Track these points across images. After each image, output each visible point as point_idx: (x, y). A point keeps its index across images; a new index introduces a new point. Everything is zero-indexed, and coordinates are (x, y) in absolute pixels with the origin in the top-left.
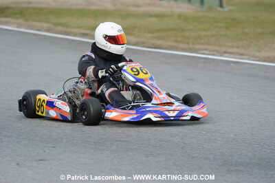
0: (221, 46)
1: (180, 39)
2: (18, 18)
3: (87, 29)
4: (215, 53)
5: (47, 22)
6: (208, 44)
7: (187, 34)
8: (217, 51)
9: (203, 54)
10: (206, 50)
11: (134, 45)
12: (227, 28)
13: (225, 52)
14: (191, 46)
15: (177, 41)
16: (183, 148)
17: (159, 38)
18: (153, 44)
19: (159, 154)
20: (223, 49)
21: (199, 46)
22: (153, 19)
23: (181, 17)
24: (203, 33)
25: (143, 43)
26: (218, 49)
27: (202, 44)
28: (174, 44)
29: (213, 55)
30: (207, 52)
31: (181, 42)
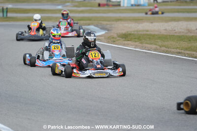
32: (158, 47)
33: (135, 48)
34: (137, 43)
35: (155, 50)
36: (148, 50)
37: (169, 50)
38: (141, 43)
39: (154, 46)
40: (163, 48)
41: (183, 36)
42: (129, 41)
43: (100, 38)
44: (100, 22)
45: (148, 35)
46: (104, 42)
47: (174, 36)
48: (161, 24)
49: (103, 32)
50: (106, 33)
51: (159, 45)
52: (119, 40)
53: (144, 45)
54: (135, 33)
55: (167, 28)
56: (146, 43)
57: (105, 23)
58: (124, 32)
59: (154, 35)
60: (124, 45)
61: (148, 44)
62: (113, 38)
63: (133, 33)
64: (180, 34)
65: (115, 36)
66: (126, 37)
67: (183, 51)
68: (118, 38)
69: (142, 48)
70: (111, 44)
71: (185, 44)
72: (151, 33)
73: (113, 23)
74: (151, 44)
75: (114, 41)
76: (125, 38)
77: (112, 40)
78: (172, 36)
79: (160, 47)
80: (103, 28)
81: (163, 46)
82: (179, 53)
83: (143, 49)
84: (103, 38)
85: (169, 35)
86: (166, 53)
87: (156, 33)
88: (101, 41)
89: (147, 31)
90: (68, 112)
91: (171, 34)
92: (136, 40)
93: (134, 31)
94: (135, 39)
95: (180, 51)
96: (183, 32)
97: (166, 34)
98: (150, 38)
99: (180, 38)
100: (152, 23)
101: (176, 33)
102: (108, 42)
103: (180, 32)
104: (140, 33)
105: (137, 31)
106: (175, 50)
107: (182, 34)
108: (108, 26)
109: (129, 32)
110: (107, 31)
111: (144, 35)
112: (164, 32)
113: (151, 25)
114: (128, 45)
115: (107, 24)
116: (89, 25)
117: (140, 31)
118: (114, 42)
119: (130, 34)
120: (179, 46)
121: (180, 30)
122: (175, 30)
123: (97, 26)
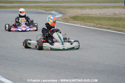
2: (81, 21)
3: (110, 26)
5: (94, 23)
32: (95, 25)
33: (81, 25)
34: (82, 22)
35: (93, 27)
36: (89, 26)
37: (102, 26)
38: (84, 22)
39: (92, 24)
40: (99, 25)
41: (111, 17)
42: (76, 21)
43: (59, 19)
44: (59, 9)
45: (89, 17)
46: (61, 22)
47: (105, 17)
48: (97, 10)
49: (60, 16)
50: (62, 16)
51: (96, 23)
52: (71, 20)
53: (86, 23)
54: (81, 16)
55: (101, 13)
56: (88, 22)
57: (61, 9)
58: (74, 15)
59: (92, 17)
60: (74, 23)
61: (89, 23)
62: (67, 19)
63: (79, 16)
64: (109, 17)
65: (68, 17)
66: (75, 18)
67: (111, 27)
68: (70, 19)
70: (66, 23)
71: (112, 23)
72: (91, 16)
73: (67, 9)
74: (91, 23)
75: (68, 21)
76: (75, 19)
77: (66, 20)
78: (104, 17)
79: (97, 25)
80: (60, 13)
81: (98, 24)
82: (108, 28)
83: (86, 26)
84: (60, 19)
85: (102, 17)
86: (100, 28)
87: (94, 16)
88: (59, 21)
89: (88, 14)
90: (38, 66)
92: (81, 20)
93: (80, 15)
94: (81, 19)
95: (109, 27)
96: (111, 15)
97: (100, 16)
98: (90, 19)
99: (109, 19)
100: (91, 9)
101: (106, 16)
102: (64, 22)
103: (109, 15)
105: (82, 15)
106: (106, 26)
107: (110, 16)
108: (64, 12)
109: (77, 15)
110: (63, 15)
111: (86, 17)
112: (99, 15)
113: (91, 11)
114: (76, 23)
115: (63, 10)
116: (51, 11)
117: (84, 15)
118: (67, 22)
119: (78, 17)
120: (108, 24)
121: (109, 14)
122: (106, 14)
123: (56, 11)
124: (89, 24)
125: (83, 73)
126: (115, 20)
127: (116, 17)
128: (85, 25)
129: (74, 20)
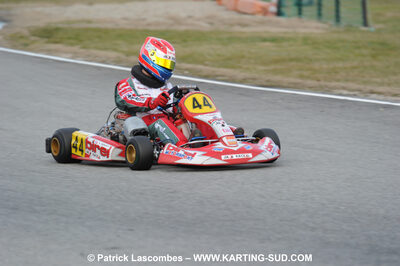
0: (365, 83)
1: (306, 73)
2: (72, 45)
4: (356, 93)
5: (115, 50)
6: (347, 81)
7: (316, 66)
8: (360, 90)
9: (340, 95)
10: (344, 88)
11: (241, 82)
12: (374, 56)
13: (372, 92)
14: (322, 83)
15: (301, 77)
16: (313, 229)
17: (275, 72)
18: (268, 81)
19: (279, 239)
20: (369, 88)
21: (333, 84)
22: (267, 44)
23: (307, 40)
24: (340, 65)
25: (254, 79)
26: (362, 87)
27: (338, 80)
28: (299, 81)
29: (355, 96)
30: (345, 92)
31: (308, 77)
32: (123, 56)
33: (72, 58)
34: (76, 48)
35: (117, 62)
36: (103, 62)
38: (84, 48)
39: (113, 54)
42: (56, 42)
45: (94, 30)
50: (4, 27)
51: (123, 52)
52: (33, 42)
53: (92, 51)
54: (66, 26)
56: (97, 48)
58: (41, 24)
59: (106, 31)
60: (49, 52)
61: (100, 49)
62: (22, 37)
63: (60, 26)
65: (26, 32)
66: (50, 34)
68: (33, 38)
69: (88, 58)
70: (21, 49)
74: (106, 49)
75: (26, 45)
76: (48, 37)
77: (21, 41)
79: (127, 56)
83: (90, 61)
84: (1, 37)
87: (110, 26)
89: (89, 22)
91: (140, 28)
92: (72, 41)
94: (69, 38)
96: (164, 24)
97: (128, 27)
98: (100, 37)
100: (91, 4)
101: (149, 25)
102: (14, 47)
104: (76, 26)
105: (68, 22)
107: (164, 27)
108: (4, 13)
109: (53, 25)
114: (56, 52)
117: (73, 22)
118: (25, 47)
119: (57, 29)
121: (157, 19)
122: (145, 19)
124: (102, 53)
125: (131, 230)
126: (185, 41)
127: (183, 28)
128: (89, 56)
129: (46, 40)
